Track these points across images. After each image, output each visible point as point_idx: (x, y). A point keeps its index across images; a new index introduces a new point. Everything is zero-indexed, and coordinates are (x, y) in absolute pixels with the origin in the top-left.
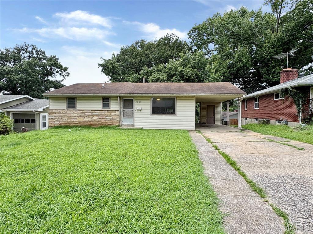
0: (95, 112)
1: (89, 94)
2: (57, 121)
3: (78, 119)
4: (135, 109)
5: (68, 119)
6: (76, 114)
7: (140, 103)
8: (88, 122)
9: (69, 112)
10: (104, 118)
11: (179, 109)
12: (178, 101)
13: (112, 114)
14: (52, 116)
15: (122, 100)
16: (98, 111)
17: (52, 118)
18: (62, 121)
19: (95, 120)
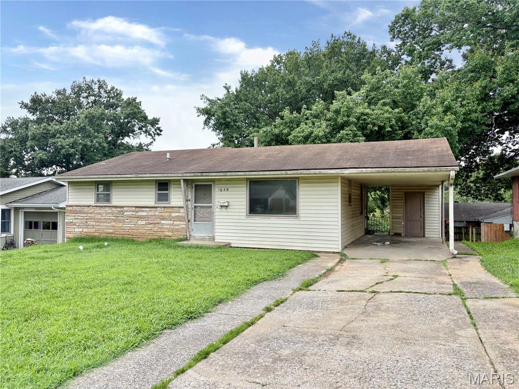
0: (143, 211)
1: (128, 176)
2: (79, 227)
3: (113, 224)
4: (217, 203)
5: (97, 224)
6: (109, 213)
7: (226, 192)
8: (130, 231)
9: (98, 210)
10: (157, 222)
11: (305, 204)
12: (302, 187)
13: (173, 215)
14: (71, 218)
15: (192, 185)
16: (148, 209)
17: (71, 221)
18: (87, 228)
19: (141, 227)
